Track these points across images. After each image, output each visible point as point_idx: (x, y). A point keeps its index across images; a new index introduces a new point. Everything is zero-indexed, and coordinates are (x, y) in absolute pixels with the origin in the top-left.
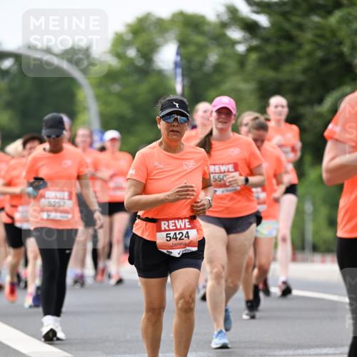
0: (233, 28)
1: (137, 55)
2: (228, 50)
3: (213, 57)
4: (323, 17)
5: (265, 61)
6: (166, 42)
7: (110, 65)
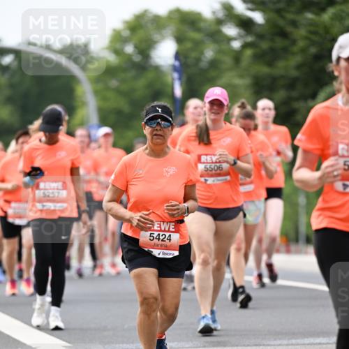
0: (229, 25)
1: (134, 51)
2: (224, 47)
3: (209, 53)
4: (317, 14)
5: (259, 57)
6: (163, 38)
7: (108, 61)
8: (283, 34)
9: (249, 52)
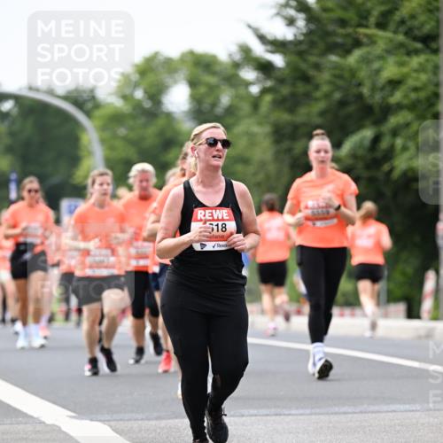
3: (225, 99)
5: (279, 103)
6: (175, 82)
8: (306, 78)
9: (268, 98)
